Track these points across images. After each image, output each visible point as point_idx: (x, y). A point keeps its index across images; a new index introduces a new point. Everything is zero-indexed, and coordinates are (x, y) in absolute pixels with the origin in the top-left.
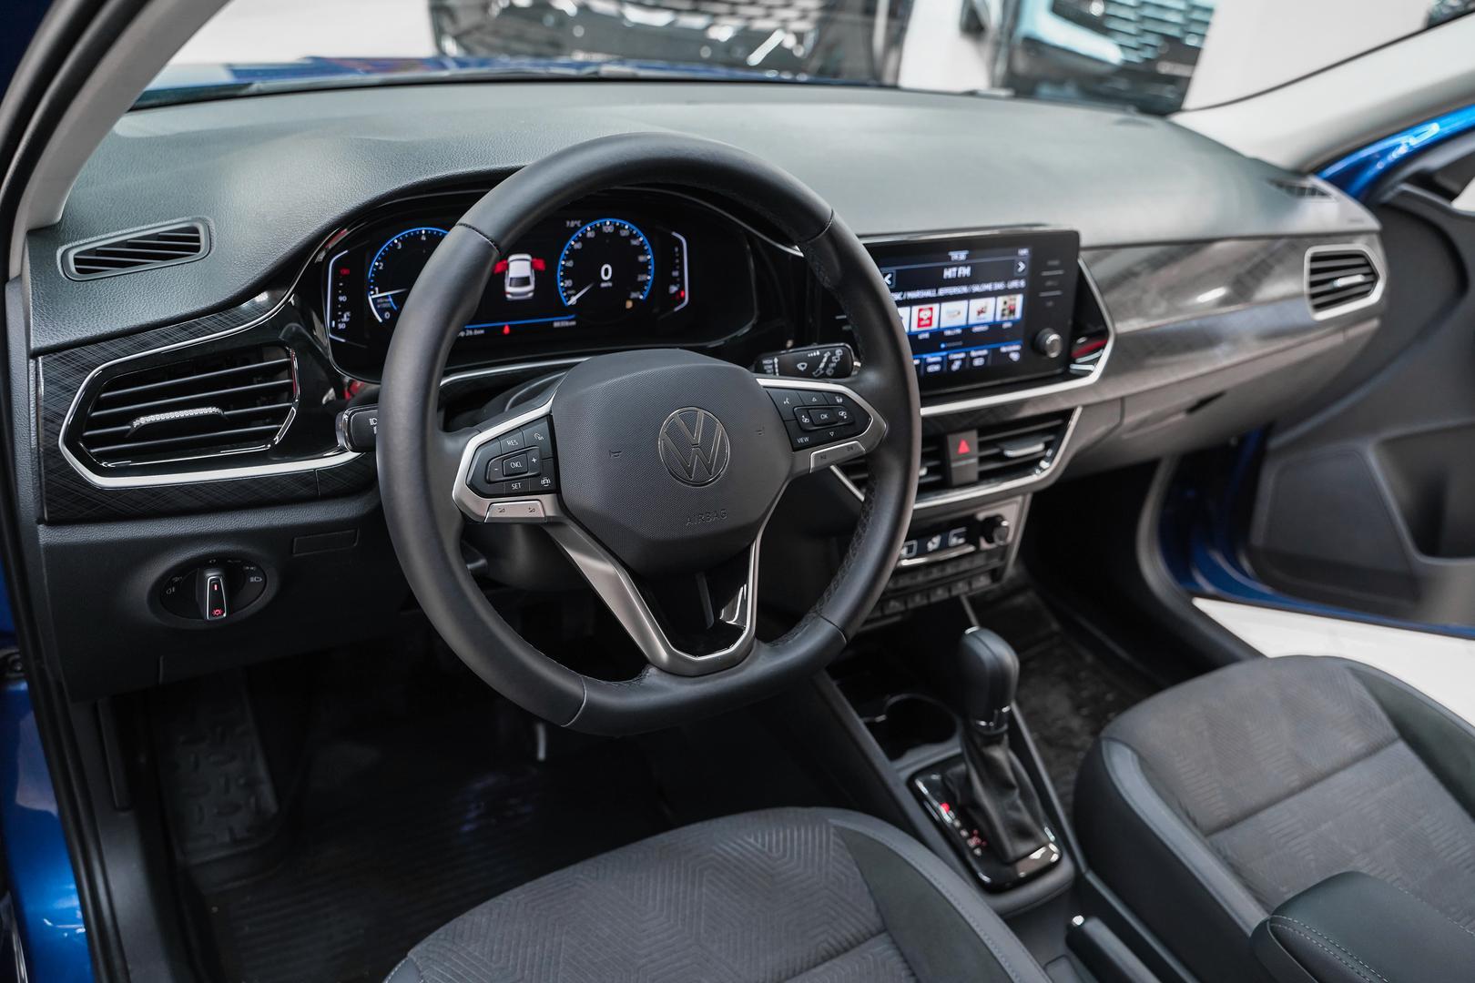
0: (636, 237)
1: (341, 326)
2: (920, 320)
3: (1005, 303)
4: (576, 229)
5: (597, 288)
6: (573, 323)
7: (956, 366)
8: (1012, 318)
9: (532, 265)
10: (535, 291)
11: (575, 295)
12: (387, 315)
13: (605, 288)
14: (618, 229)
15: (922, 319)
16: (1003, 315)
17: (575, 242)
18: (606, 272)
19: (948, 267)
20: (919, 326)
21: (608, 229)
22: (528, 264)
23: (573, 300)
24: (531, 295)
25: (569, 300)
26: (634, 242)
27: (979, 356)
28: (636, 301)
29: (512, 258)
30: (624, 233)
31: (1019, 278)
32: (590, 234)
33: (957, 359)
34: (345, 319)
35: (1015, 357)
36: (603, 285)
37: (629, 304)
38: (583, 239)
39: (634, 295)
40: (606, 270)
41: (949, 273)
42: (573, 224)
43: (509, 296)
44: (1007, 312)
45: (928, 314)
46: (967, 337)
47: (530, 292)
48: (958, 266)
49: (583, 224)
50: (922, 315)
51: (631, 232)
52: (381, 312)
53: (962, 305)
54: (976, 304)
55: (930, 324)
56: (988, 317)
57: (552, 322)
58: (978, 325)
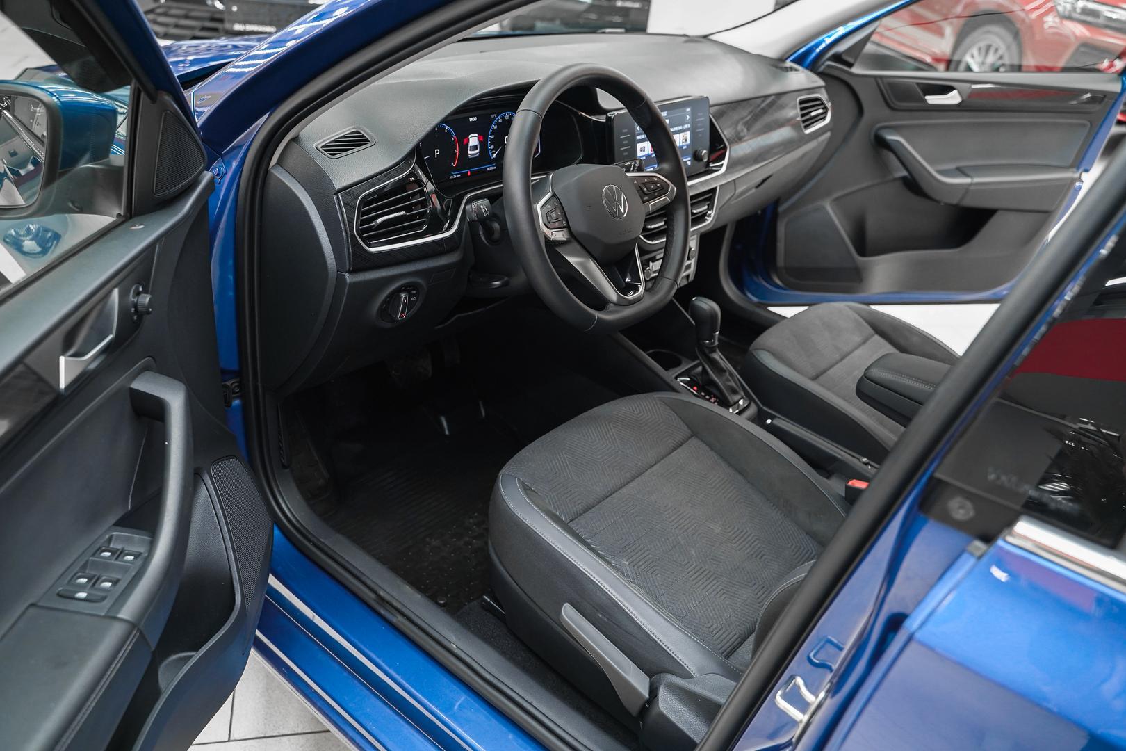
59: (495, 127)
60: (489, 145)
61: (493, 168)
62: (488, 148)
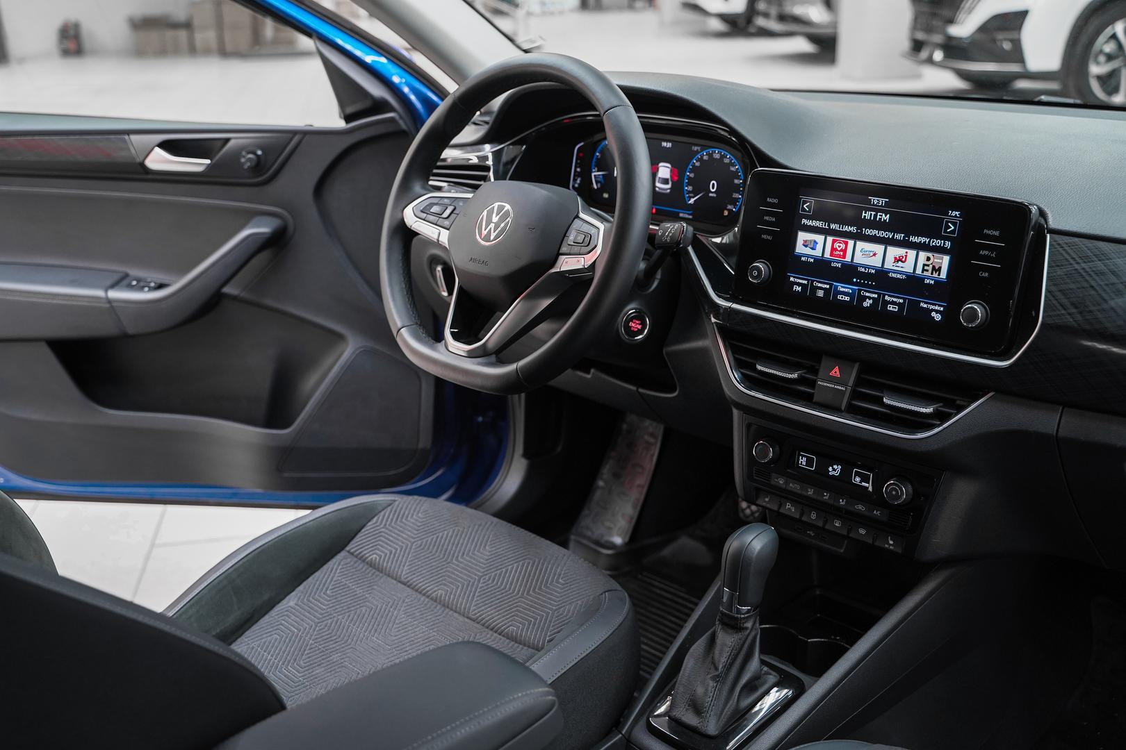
0: (734, 165)
1: (576, 185)
2: (833, 249)
3: (928, 259)
4: (697, 152)
5: (706, 197)
6: (691, 217)
7: (867, 303)
8: (935, 275)
9: (672, 171)
10: (671, 189)
11: (693, 197)
12: (599, 185)
13: (711, 197)
14: (723, 157)
15: (836, 250)
16: (924, 270)
17: (697, 161)
18: (713, 186)
19: (867, 210)
20: (832, 254)
21: (717, 156)
22: (669, 170)
23: (692, 201)
24: (669, 191)
25: (689, 200)
26: (732, 169)
27: (894, 302)
28: (730, 211)
29: (661, 164)
30: (726, 161)
31: (945, 238)
32: (705, 158)
33: (870, 298)
34: (578, 181)
35: (938, 317)
36: (711, 195)
37: (726, 213)
38: (700, 160)
39: (729, 207)
40: (713, 184)
41: (867, 215)
42: (695, 148)
43: (657, 189)
44: (930, 268)
45: (843, 246)
46: (881, 279)
47: (667, 189)
48: (877, 211)
49: (702, 150)
50: (836, 245)
51: (731, 161)
52: (597, 182)
53: (879, 248)
54: (893, 252)
55: (844, 256)
56: (908, 267)
57: (679, 213)
58: (895, 272)
59: (698, 164)
60: (685, 184)
61: (687, 216)
62: (683, 188)
